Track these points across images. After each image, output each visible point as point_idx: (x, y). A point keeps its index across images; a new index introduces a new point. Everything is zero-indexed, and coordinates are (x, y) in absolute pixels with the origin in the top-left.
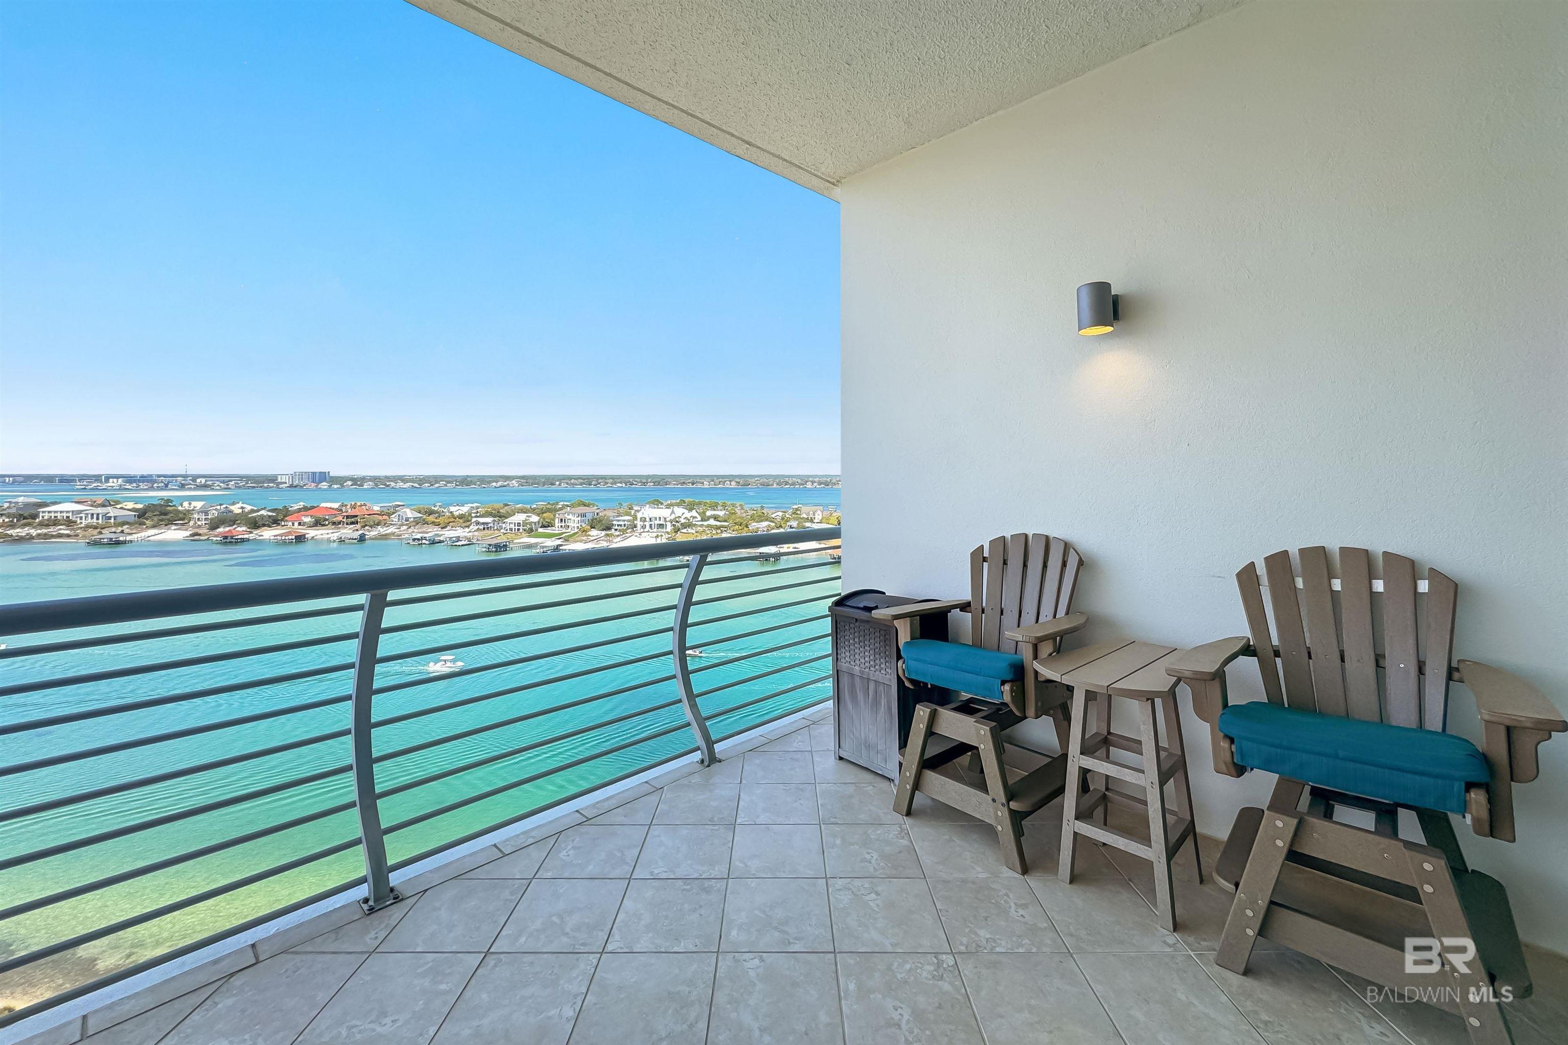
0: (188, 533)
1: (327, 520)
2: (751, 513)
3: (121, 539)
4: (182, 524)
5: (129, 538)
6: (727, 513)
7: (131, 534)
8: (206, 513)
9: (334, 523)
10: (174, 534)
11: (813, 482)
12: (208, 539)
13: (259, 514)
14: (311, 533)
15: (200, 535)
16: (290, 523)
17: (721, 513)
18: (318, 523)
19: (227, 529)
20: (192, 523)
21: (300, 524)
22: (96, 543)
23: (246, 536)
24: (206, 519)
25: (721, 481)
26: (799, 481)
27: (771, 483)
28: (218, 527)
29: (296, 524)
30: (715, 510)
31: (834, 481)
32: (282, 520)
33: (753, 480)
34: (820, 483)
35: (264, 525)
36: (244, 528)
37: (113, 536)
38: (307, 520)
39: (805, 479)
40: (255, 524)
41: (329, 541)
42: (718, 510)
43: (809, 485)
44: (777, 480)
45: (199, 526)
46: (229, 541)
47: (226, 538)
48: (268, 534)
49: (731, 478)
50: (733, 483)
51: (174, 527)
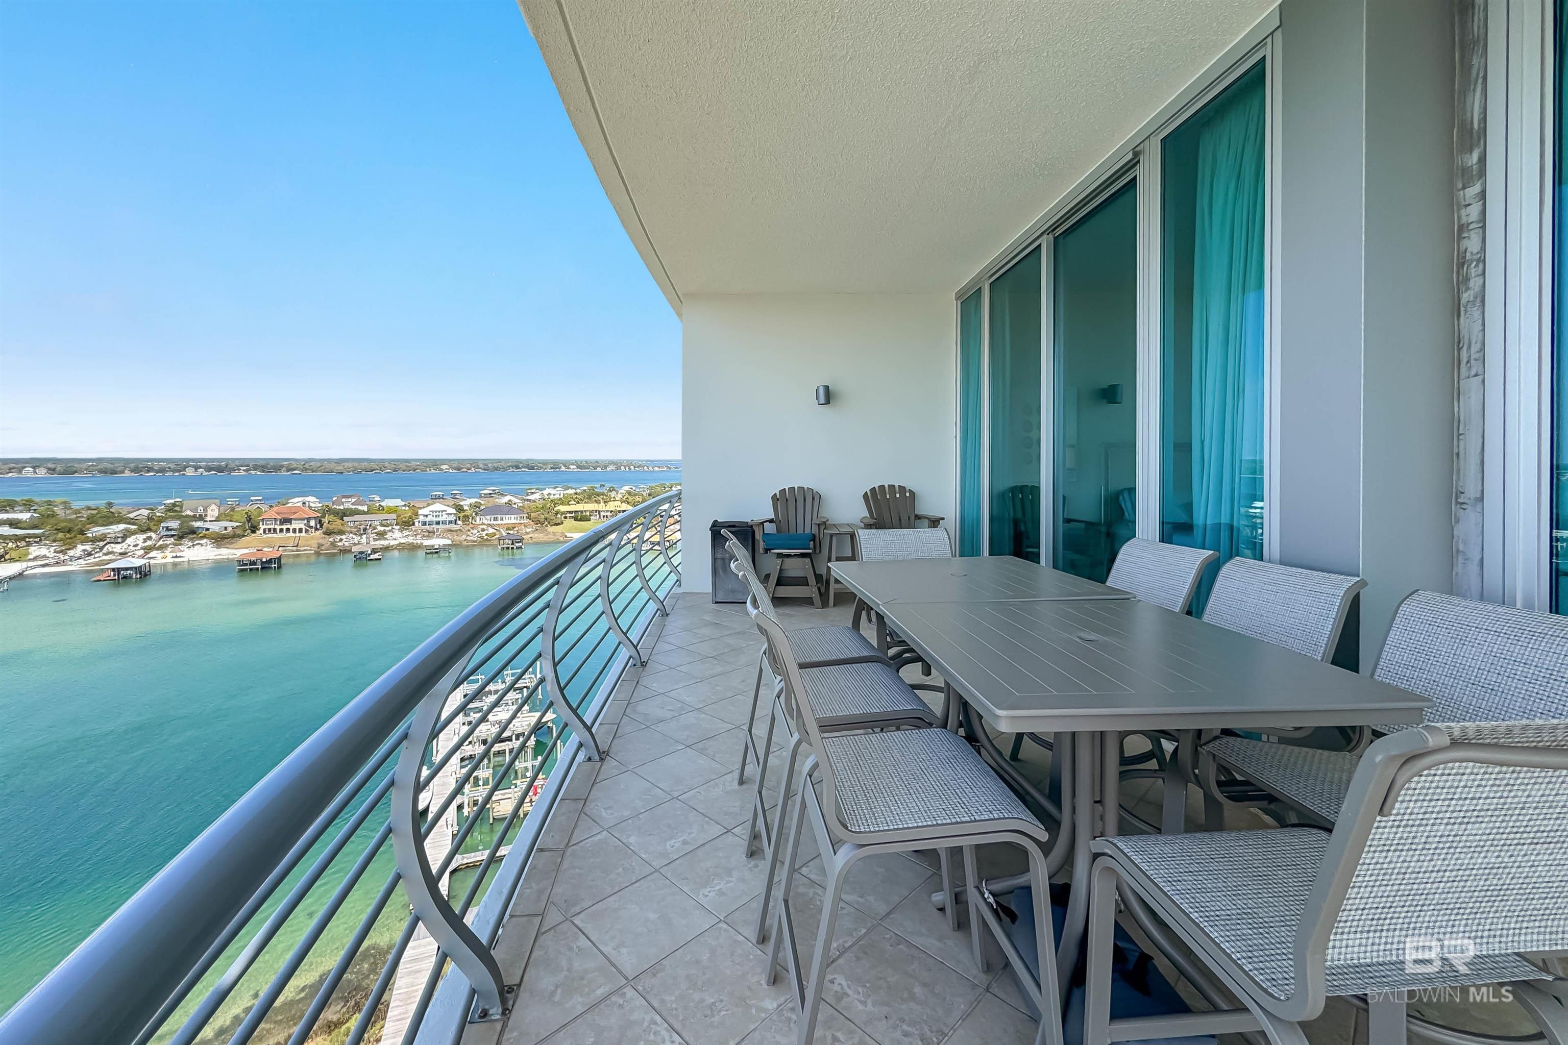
2: (85, 514)
6: (35, 515)
11: (196, 468)
17: (25, 516)
25: (14, 468)
26: (172, 466)
27: (119, 469)
30: (7, 512)
31: (232, 465)
33: (84, 466)
34: (209, 469)
39: (180, 466)
42: (15, 512)
43: (190, 472)
44: (132, 465)
49: (36, 463)
50: (42, 472)
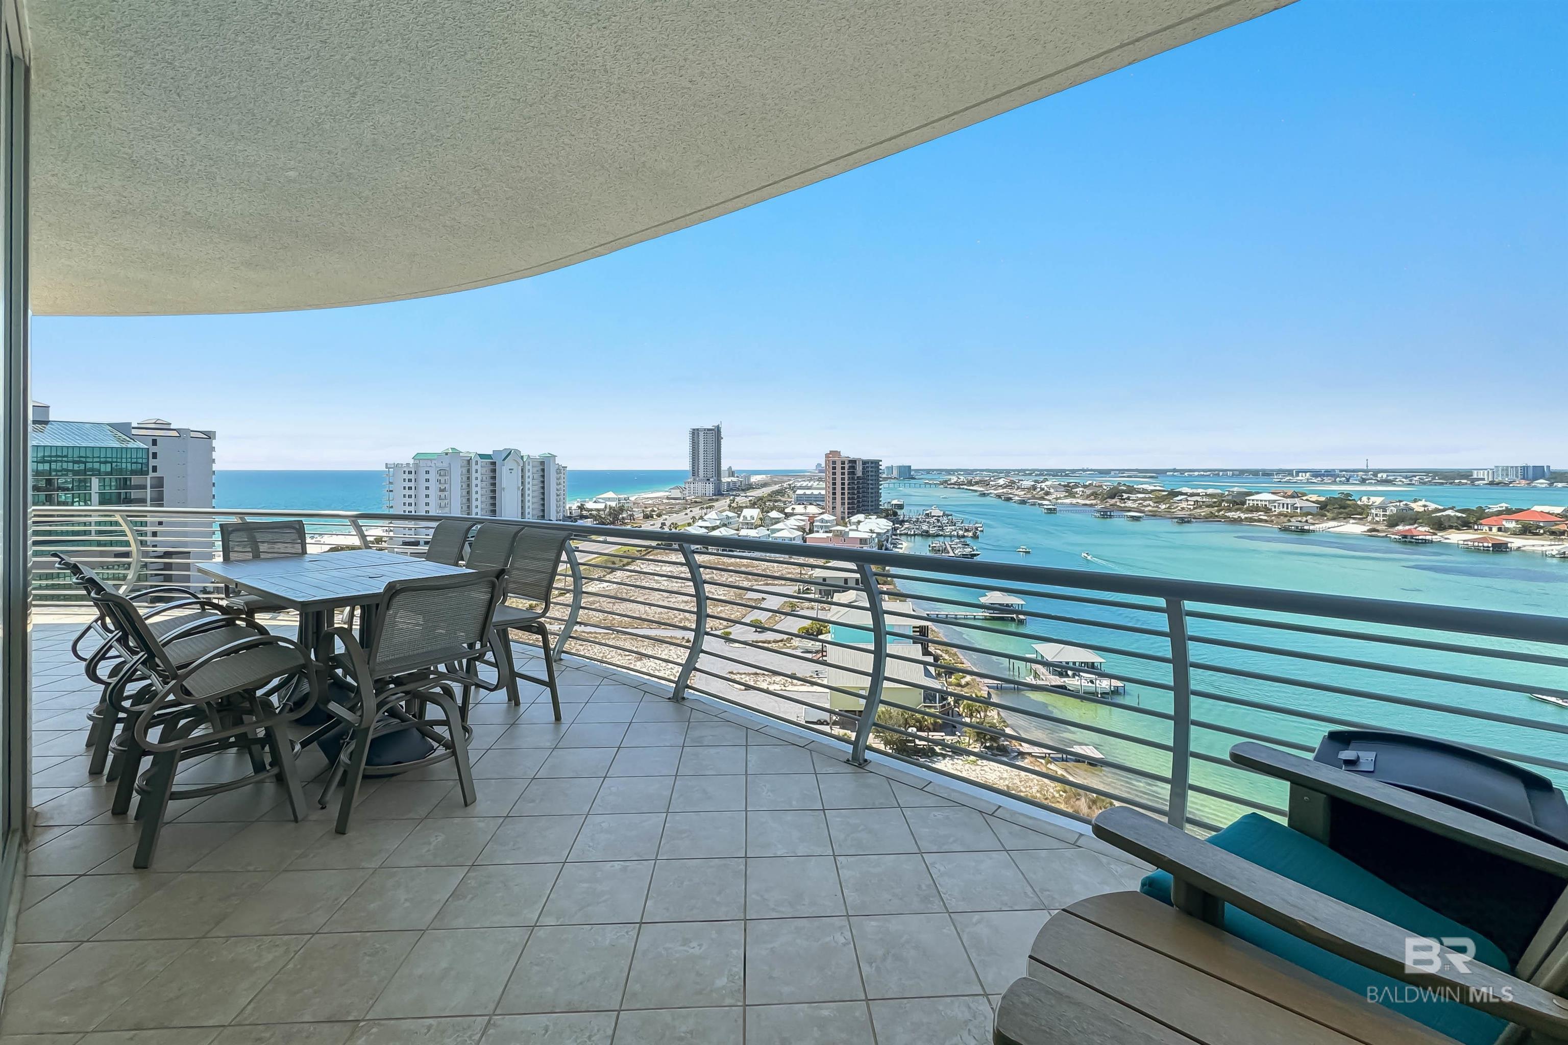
0: (1366, 528)
1: (1541, 527)
3: (1306, 528)
4: (1360, 519)
5: (1312, 528)
7: (1313, 524)
8: (1385, 510)
9: (1553, 533)
10: (1353, 528)
12: (1386, 536)
13: (1444, 513)
14: (1516, 542)
15: (1378, 531)
16: (1487, 528)
18: (1527, 530)
19: (1407, 527)
20: (1370, 518)
21: (1500, 530)
22: (1285, 530)
23: (1428, 537)
24: (1384, 515)
28: (1397, 525)
29: (1495, 529)
32: (1475, 523)
35: (1451, 527)
36: (1427, 529)
37: (1299, 524)
38: (1512, 525)
40: (1440, 525)
41: (1544, 555)
45: (1377, 523)
46: (1408, 540)
47: (1405, 537)
48: (1455, 537)
51: (1352, 521)
